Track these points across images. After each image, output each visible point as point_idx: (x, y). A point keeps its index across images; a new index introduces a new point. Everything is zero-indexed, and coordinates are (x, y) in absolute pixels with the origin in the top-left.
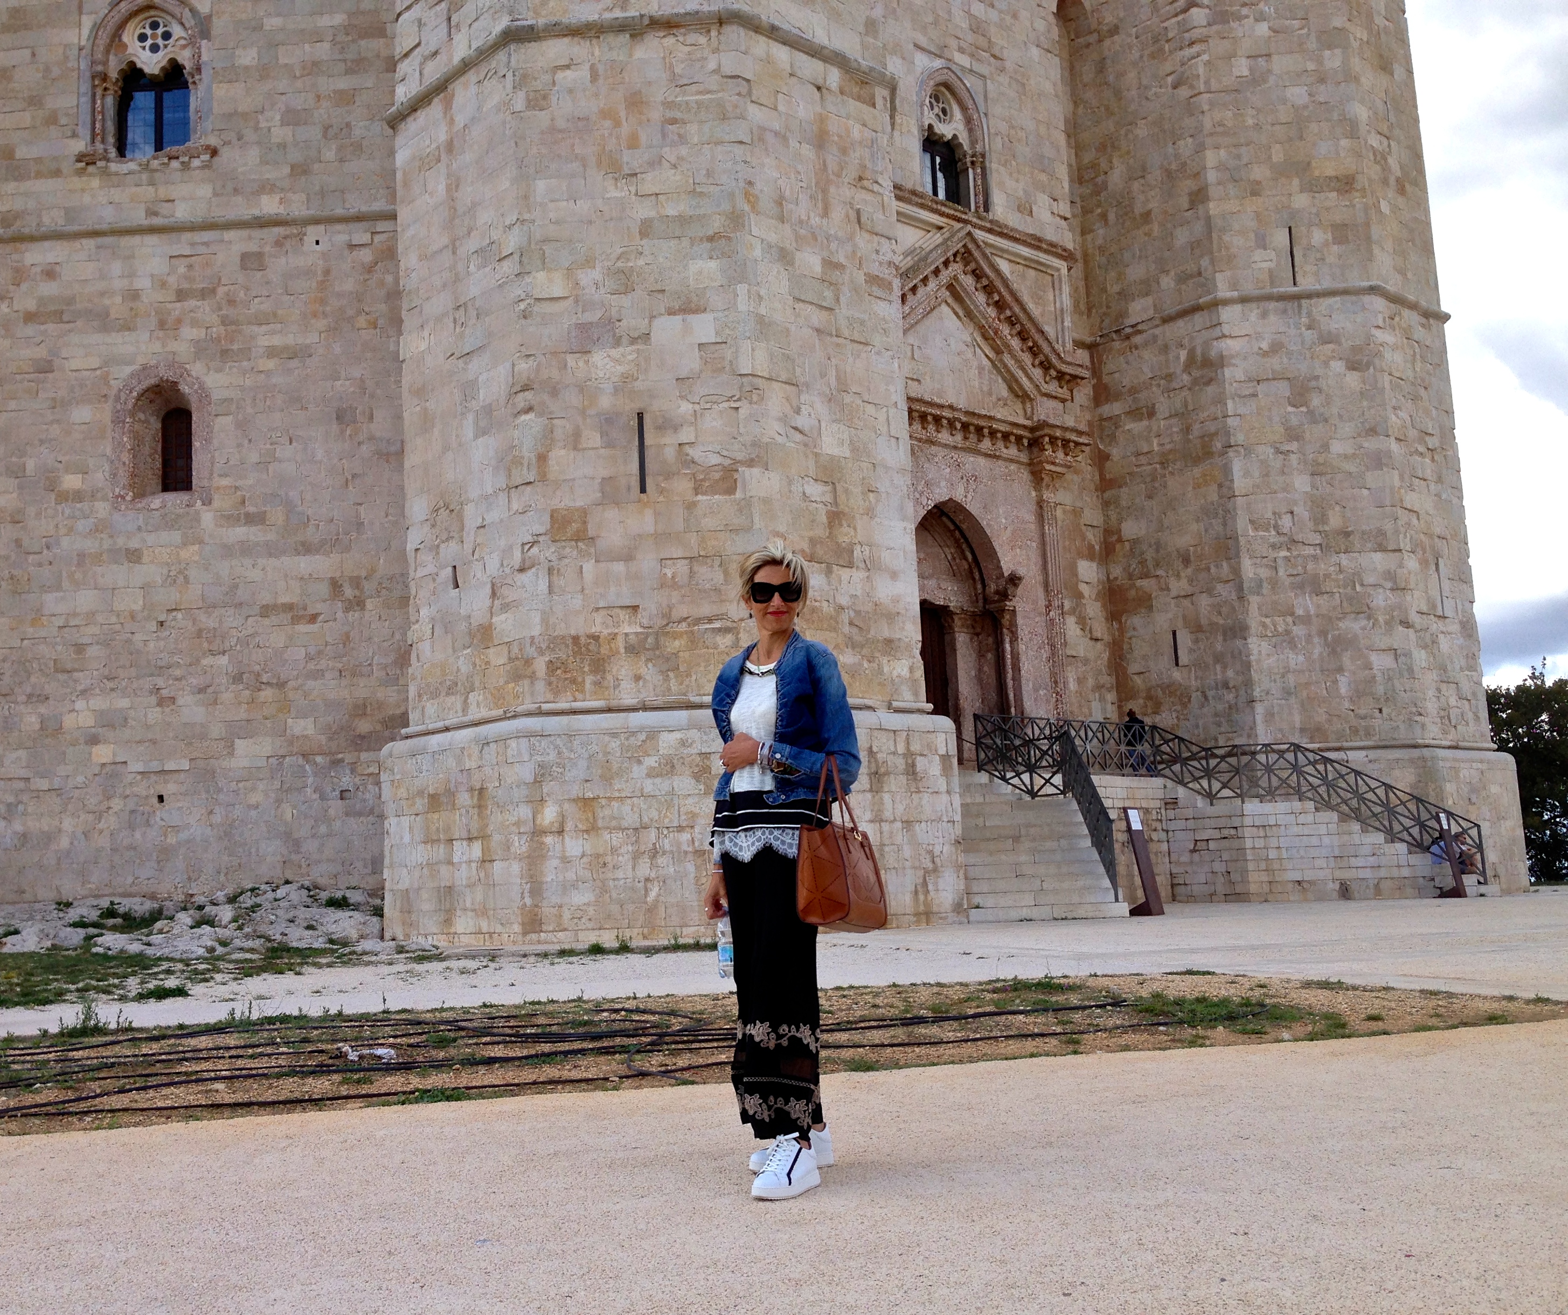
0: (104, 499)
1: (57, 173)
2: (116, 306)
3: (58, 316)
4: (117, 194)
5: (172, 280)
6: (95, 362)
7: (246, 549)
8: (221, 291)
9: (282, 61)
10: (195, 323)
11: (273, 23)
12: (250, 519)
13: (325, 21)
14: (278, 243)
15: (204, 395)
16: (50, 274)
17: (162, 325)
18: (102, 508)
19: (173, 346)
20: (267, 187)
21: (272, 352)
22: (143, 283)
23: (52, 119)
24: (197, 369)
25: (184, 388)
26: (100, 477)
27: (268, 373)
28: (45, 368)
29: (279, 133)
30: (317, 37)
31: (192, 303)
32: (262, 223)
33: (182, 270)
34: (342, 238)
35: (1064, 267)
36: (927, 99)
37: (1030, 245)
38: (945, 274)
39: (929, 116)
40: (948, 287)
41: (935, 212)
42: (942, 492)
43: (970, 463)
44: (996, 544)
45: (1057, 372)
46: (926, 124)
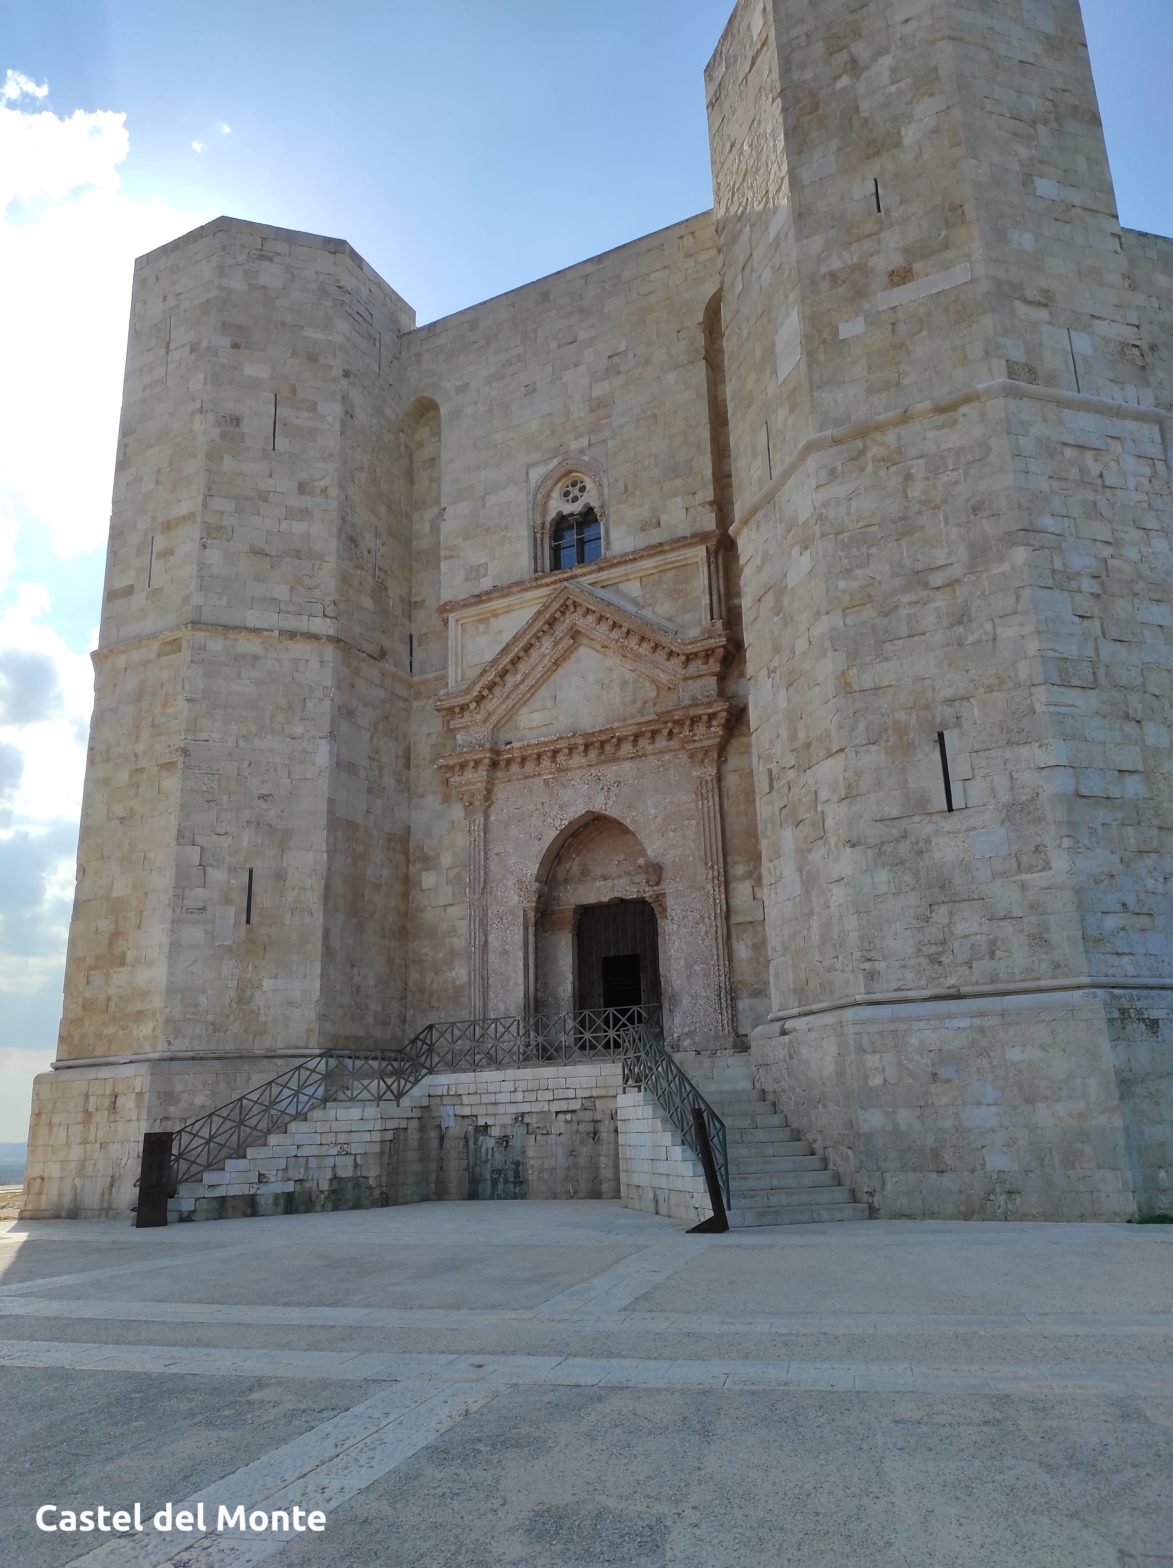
35: (699, 553)
36: (556, 494)
37: (650, 556)
38: (561, 629)
39: (558, 506)
40: (575, 634)
41: (540, 586)
42: (577, 810)
43: (611, 772)
44: (641, 837)
45: (687, 656)
46: (552, 514)
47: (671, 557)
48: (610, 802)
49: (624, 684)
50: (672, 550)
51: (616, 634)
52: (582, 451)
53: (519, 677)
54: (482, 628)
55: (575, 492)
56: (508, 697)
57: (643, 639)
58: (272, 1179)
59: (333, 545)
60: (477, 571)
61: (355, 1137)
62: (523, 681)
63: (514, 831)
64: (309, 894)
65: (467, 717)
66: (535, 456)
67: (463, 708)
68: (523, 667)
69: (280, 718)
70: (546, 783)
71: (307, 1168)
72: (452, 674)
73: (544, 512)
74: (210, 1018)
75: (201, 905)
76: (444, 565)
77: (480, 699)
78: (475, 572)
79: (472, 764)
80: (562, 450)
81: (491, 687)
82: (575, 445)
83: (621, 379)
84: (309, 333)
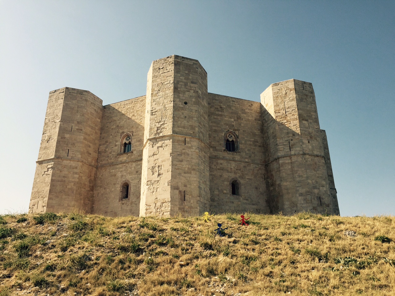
0: (229, 194)
1: (221, 151)
2: (229, 170)
3: (222, 170)
4: (229, 155)
5: (236, 168)
6: (227, 176)
7: (246, 204)
8: (241, 170)
9: (247, 143)
10: (239, 173)
11: (246, 138)
12: (247, 200)
13: (251, 139)
14: (248, 165)
15: (240, 183)
16: (221, 164)
17: (235, 173)
18: (229, 196)
19: (236, 176)
20: (246, 158)
21: (248, 179)
22: (232, 167)
23: (220, 144)
24: (239, 179)
25: (238, 181)
26: (228, 192)
27: (247, 181)
28: (221, 176)
29: (247, 152)
30: (251, 141)
31: (238, 171)
32: (246, 162)
33: (237, 166)
34: (255, 166)
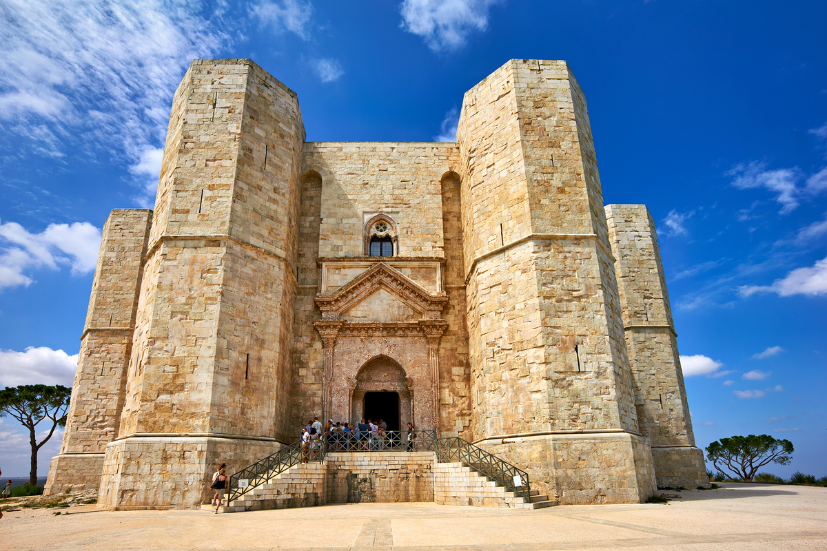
35: (438, 264)
36: (374, 227)
37: (417, 261)
38: (375, 280)
39: (374, 231)
40: (381, 283)
41: (368, 261)
42: (376, 353)
43: (392, 340)
44: (404, 368)
45: (432, 302)
46: (372, 234)
47: (426, 263)
48: (391, 352)
49: (399, 307)
50: (427, 261)
51: (399, 287)
52: (388, 213)
53: (354, 295)
54: (337, 271)
55: (381, 228)
56: (348, 302)
57: (412, 292)
58: (283, 493)
59: (286, 219)
60: (337, 248)
61: (313, 476)
62: (356, 297)
63: (346, 357)
64: (271, 370)
65: (328, 308)
66: (367, 209)
67: (329, 303)
68: (357, 292)
69: (262, 289)
70: (362, 340)
71: (296, 488)
72: (324, 288)
73: (369, 232)
74: (230, 420)
75: (227, 367)
76: (321, 242)
77: (337, 301)
78: (336, 248)
79: (332, 327)
80: (380, 210)
81: (342, 296)
82: (385, 210)
83: (406, 191)
84: (281, 125)
